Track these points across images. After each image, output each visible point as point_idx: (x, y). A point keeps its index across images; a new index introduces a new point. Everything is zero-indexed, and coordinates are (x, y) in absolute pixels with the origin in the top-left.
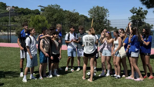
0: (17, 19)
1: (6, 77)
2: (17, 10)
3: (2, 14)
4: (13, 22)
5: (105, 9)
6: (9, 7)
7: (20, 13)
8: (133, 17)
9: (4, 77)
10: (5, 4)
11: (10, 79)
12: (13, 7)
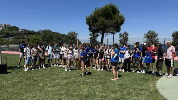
0: (25, 37)
1: (13, 69)
2: (25, 31)
3: (16, 34)
4: (23, 39)
5: (76, 33)
6: (20, 29)
7: (28, 34)
8: (91, 38)
9: (12, 69)
10: (18, 28)
11: (15, 70)
12: (23, 29)
